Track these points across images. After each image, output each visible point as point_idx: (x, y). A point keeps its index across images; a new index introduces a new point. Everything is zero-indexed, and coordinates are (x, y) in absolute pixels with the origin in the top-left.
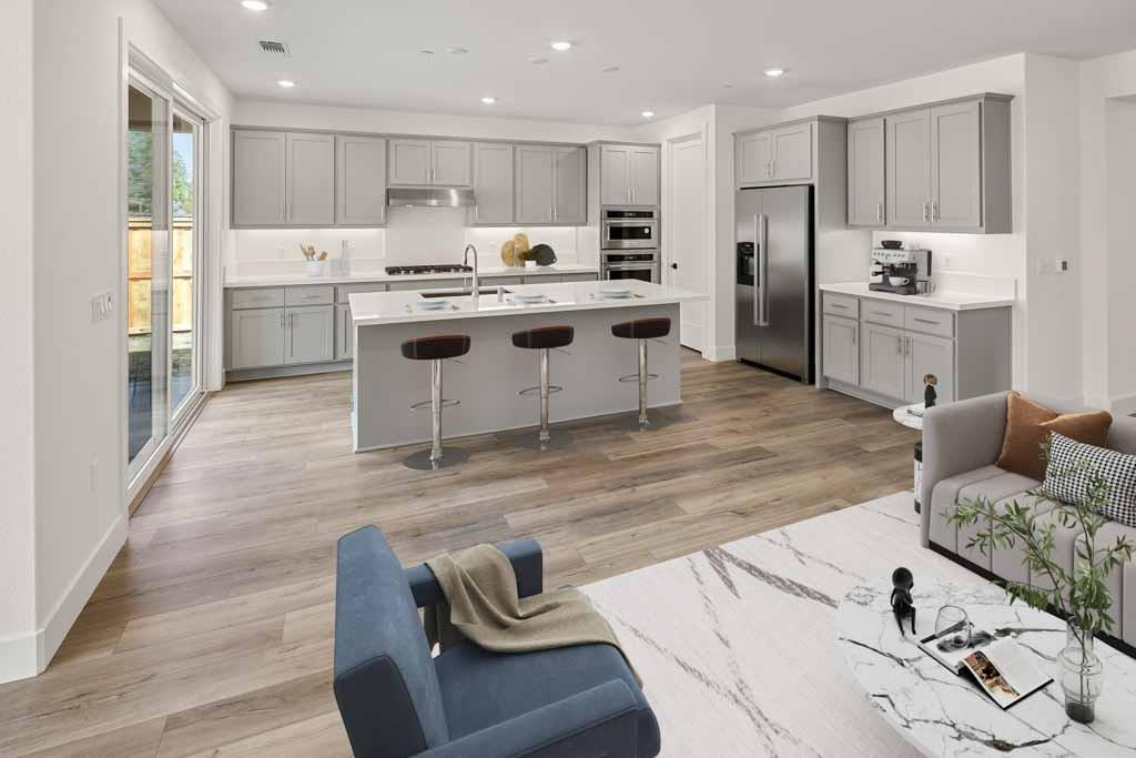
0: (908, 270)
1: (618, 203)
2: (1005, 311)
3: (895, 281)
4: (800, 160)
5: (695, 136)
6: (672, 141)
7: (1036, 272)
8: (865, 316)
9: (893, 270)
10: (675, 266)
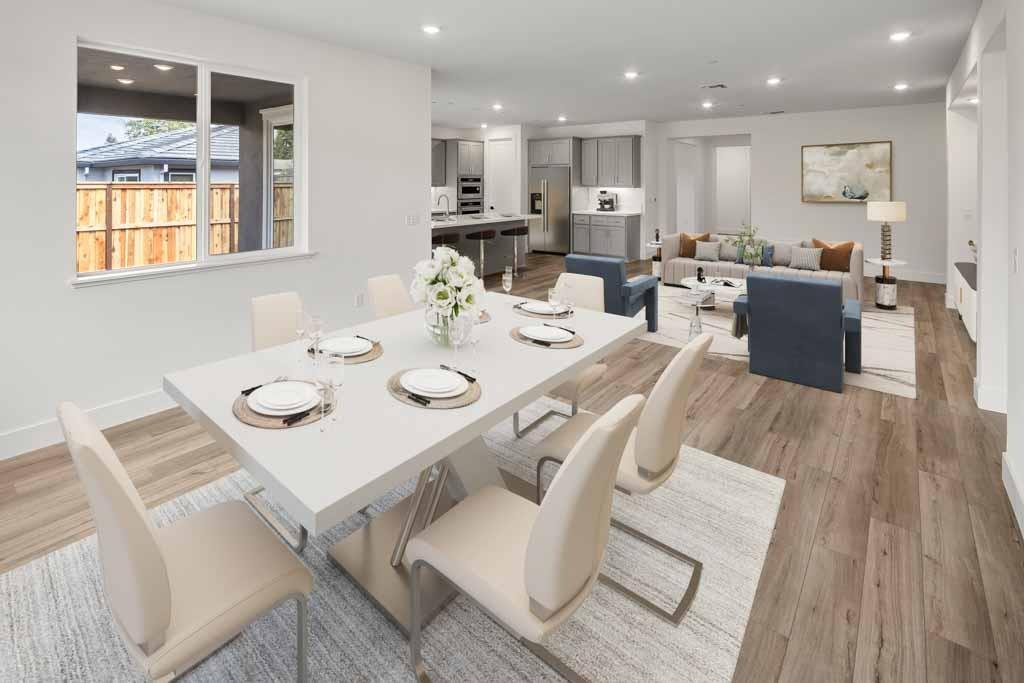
0: (610, 202)
1: (464, 173)
2: (638, 217)
3: (607, 206)
4: (564, 154)
5: (510, 139)
6: (491, 140)
7: (648, 201)
8: (592, 223)
9: (606, 202)
10: (492, 208)
